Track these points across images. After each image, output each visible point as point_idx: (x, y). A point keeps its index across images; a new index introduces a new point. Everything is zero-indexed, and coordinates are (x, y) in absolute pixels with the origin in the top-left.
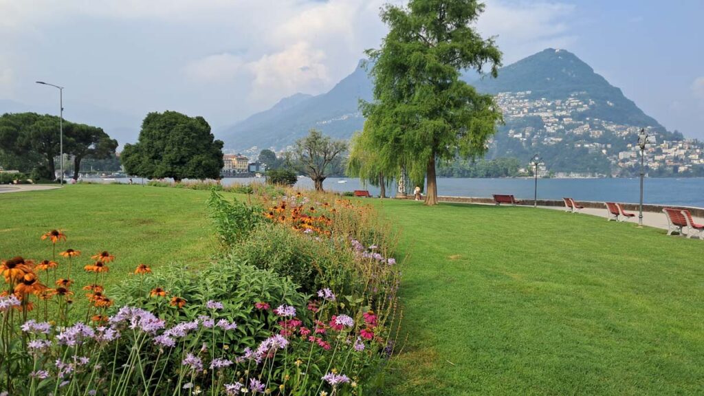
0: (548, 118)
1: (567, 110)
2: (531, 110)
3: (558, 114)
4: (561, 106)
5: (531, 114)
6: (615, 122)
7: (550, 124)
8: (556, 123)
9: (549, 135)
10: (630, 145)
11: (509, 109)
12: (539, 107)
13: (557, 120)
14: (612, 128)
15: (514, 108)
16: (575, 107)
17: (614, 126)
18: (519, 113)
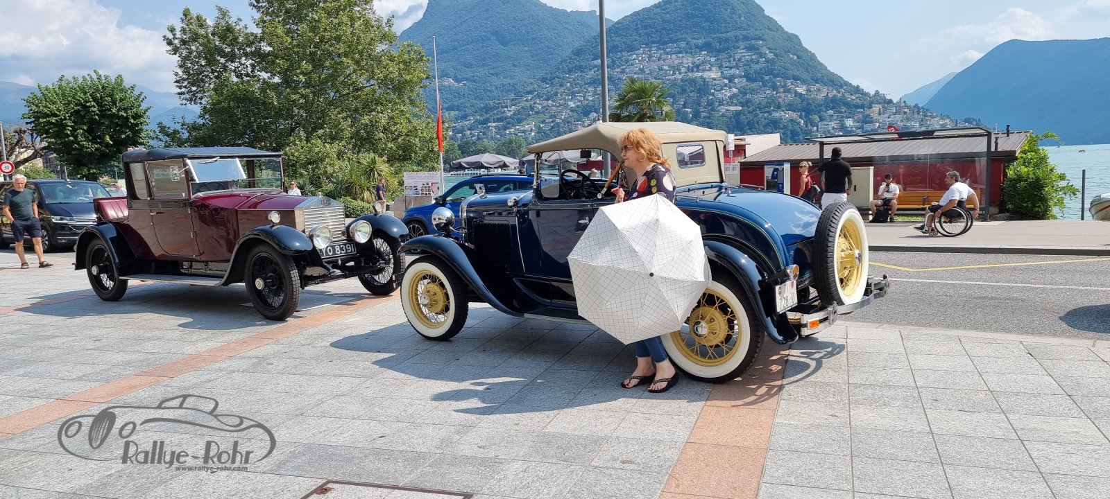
0: (714, 79)
1: (737, 67)
2: (690, 70)
3: (727, 72)
4: (729, 61)
5: (691, 75)
6: (804, 82)
7: (719, 88)
8: (726, 85)
9: (721, 103)
10: (831, 112)
11: (660, 69)
12: (699, 65)
13: (726, 81)
14: (802, 90)
15: (666, 68)
16: (748, 64)
17: (804, 87)
18: (674, 74)
